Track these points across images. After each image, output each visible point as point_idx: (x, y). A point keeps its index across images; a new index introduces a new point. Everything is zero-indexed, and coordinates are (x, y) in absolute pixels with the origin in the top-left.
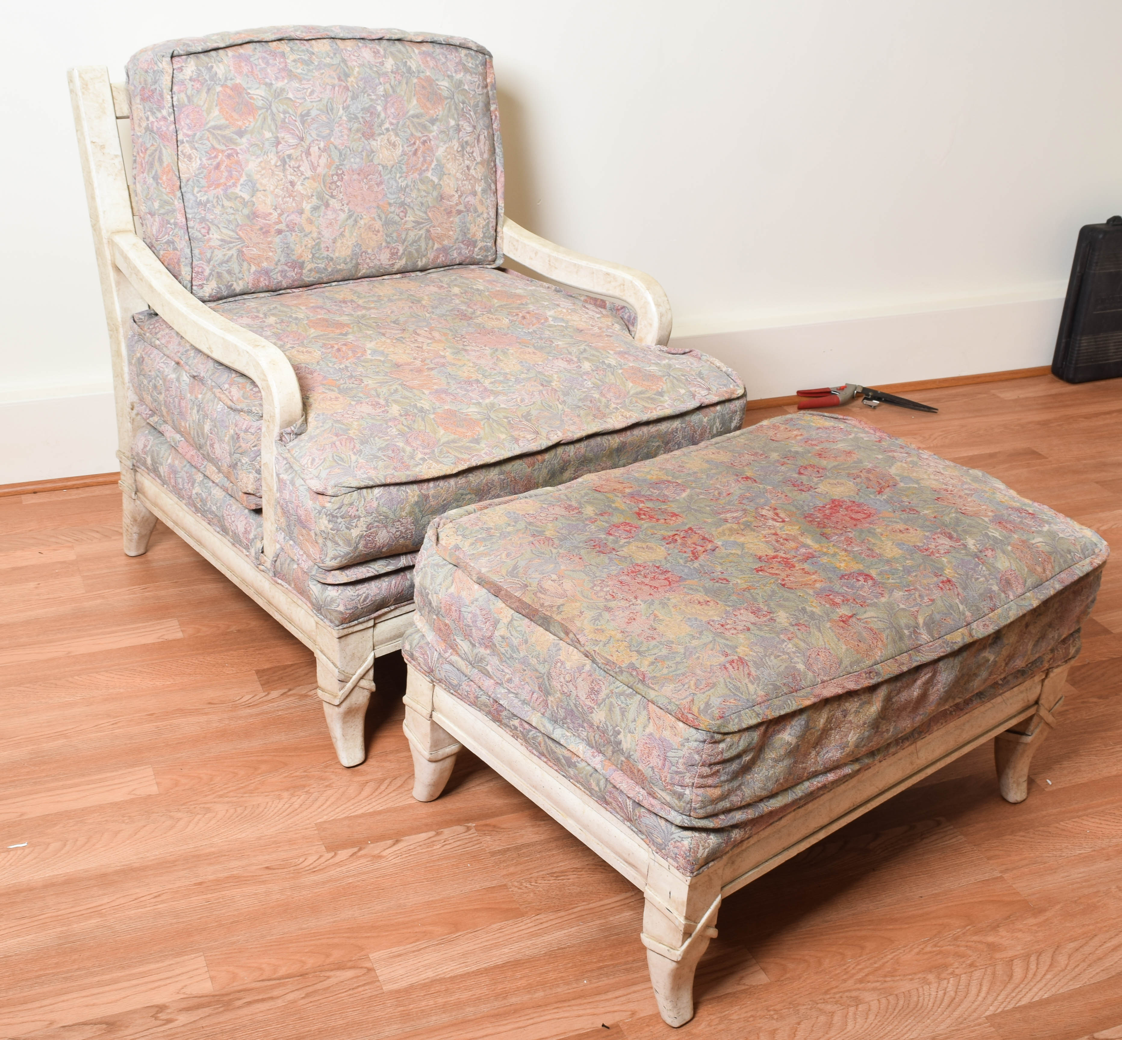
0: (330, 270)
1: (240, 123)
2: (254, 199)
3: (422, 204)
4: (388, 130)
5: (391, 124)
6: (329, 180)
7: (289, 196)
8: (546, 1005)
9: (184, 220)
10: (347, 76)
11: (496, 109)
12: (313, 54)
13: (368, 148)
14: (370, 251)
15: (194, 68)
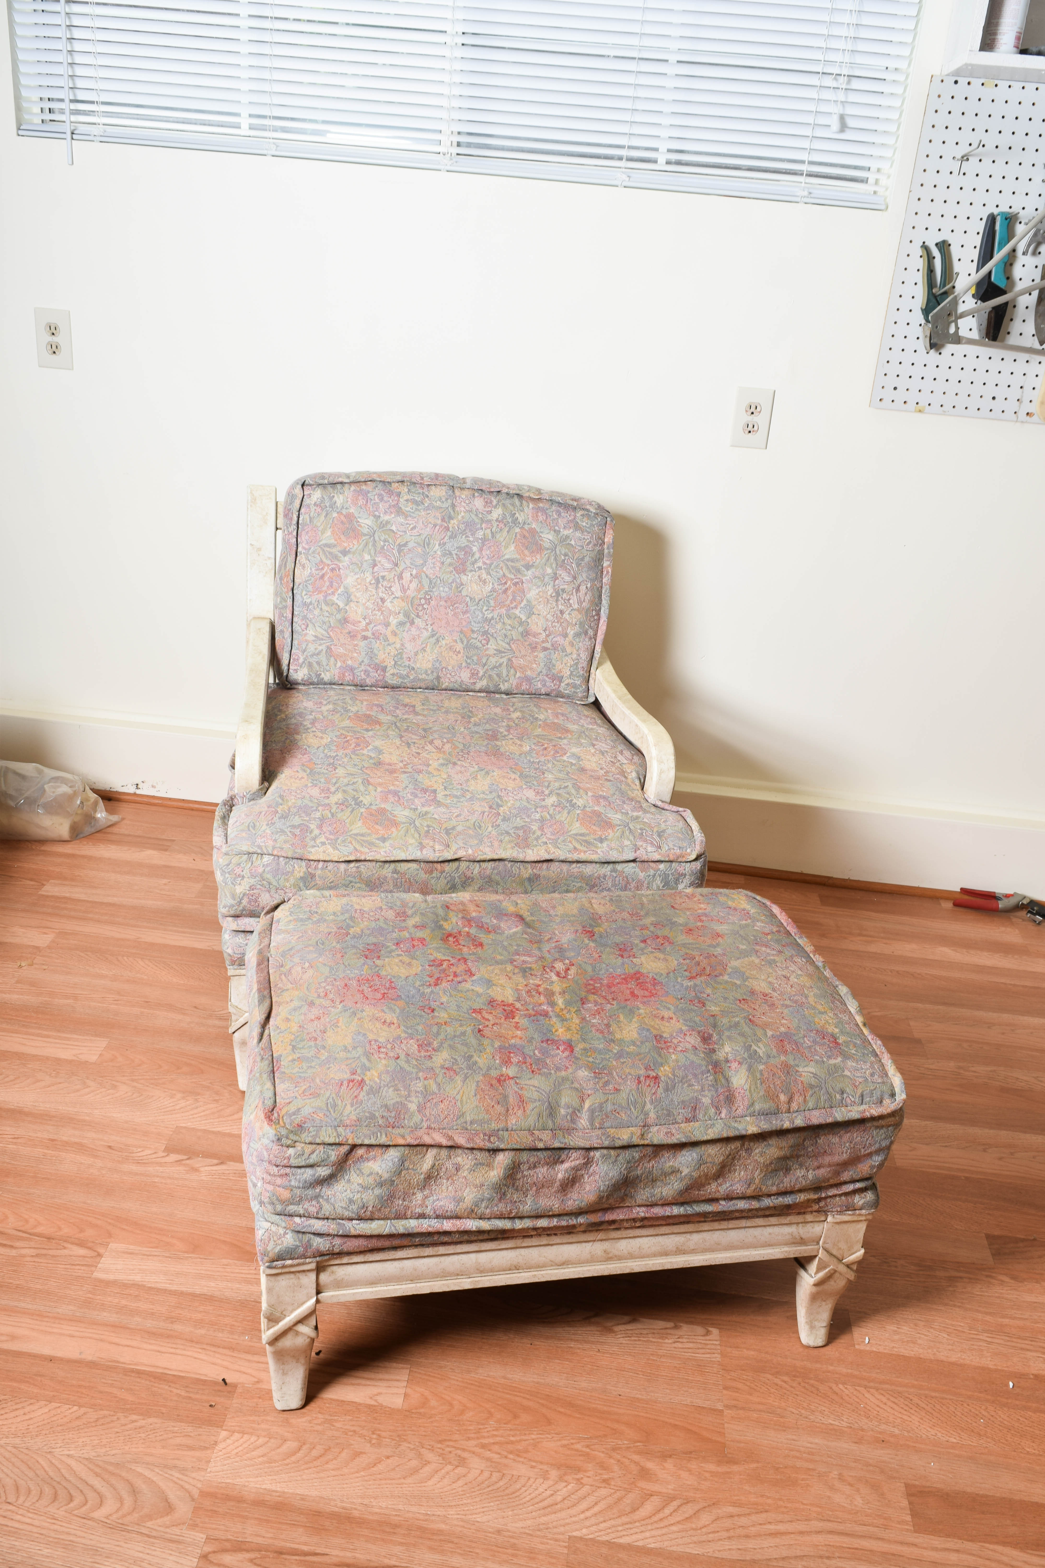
0: (412, 677)
1: (346, 545)
2: (347, 608)
3: (506, 636)
4: (480, 568)
5: (484, 563)
6: (417, 602)
7: (379, 610)
8: (197, 1343)
9: (290, 616)
10: (451, 518)
11: (609, 566)
12: (428, 496)
13: (458, 581)
14: (450, 668)
15: (320, 496)
